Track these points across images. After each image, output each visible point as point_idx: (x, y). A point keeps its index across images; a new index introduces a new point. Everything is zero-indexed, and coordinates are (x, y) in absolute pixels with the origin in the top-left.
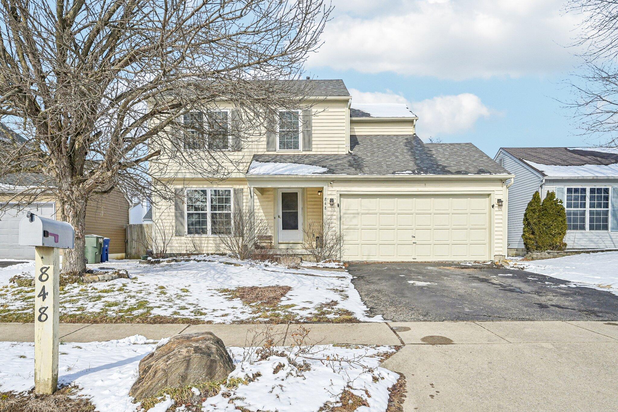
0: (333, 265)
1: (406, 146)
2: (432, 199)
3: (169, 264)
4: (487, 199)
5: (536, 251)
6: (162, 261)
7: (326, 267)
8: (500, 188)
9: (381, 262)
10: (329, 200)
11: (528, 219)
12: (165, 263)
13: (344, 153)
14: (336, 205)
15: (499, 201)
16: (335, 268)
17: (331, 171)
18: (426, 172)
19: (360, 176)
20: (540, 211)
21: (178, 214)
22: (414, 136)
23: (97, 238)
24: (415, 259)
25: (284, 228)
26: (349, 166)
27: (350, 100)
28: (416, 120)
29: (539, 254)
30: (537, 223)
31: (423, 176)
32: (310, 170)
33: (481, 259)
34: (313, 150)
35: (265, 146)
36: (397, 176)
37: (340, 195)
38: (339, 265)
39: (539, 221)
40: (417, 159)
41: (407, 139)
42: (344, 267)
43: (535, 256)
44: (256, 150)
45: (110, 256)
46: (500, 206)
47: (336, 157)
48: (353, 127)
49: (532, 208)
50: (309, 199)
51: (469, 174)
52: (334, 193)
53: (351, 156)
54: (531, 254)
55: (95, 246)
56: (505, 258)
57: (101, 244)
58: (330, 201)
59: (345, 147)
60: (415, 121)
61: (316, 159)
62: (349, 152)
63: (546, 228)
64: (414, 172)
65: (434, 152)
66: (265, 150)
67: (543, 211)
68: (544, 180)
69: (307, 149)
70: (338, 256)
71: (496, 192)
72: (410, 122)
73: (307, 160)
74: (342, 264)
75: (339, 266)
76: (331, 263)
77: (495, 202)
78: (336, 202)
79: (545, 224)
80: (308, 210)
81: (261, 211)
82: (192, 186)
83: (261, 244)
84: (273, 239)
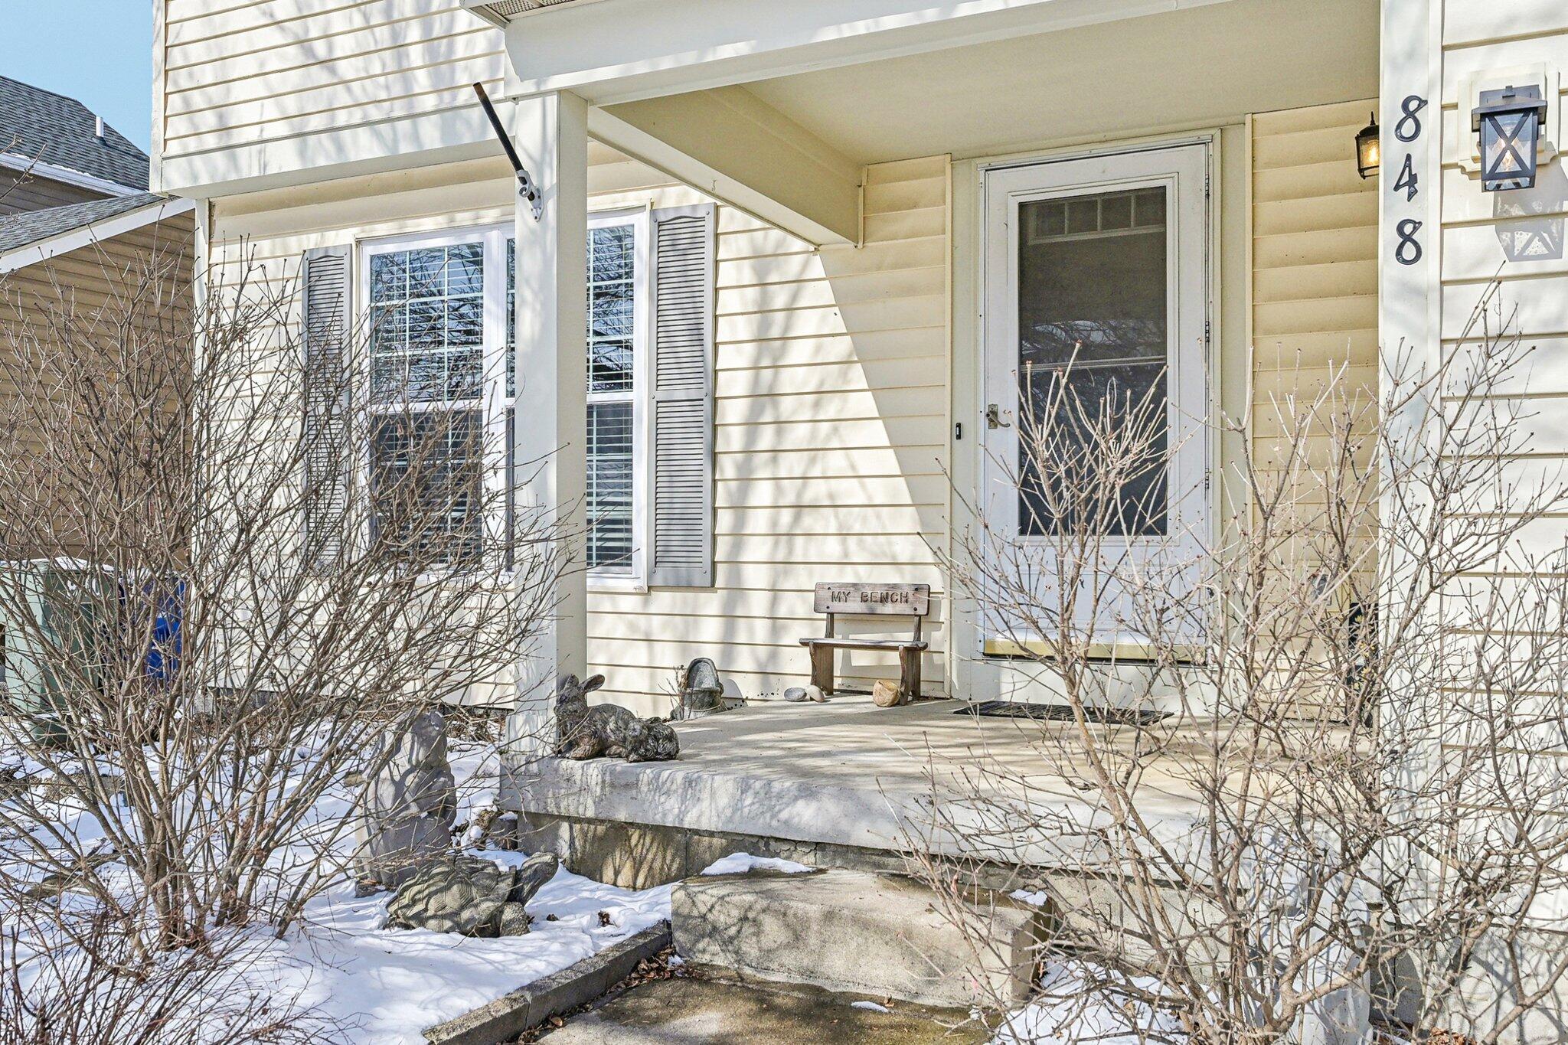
25: (1027, 526)
80: (1267, 344)
81: (857, 377)
82: (412, 225)
83: (847, 659)
84: (944, 616)
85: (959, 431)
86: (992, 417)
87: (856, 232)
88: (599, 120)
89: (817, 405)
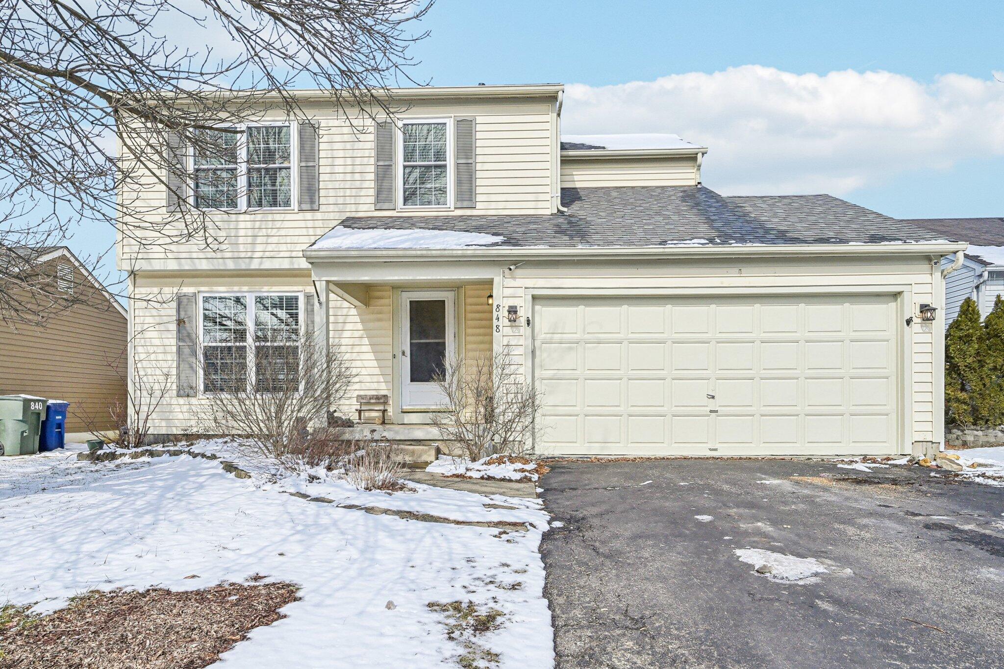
0: (507, 470)
1: (683, 201)
2: (757, 306)
3: (134, 461)
4: (893, 305)
5: (972, 427)
6: (122, 455)
7: (490, 478)
8: (927, 278)
9: (631, 457)
10: (507, 308)
11: (953, 358)
12: (127, 459)
13: (548, 212)
14: (523, 321)
15: (924, 308)
16: (510, 481)
17: (510, 241)
18: (742, 240)
19: (581, 249)
20: (980, 339)
21: (187, 351)
22: (699, 186)
23: (27, 402)
24: (716, 450)
25: (413, 380)
26: (556, 232)
27: (560, 93)
28: (703, 154)
29: (980, 433)
30: (976, 365)
31: (736, 248)
32: (462, 241)
33: (879, 450)
34: (479, 205)
35: (372, 200)
36: (671, 248)
37: (534, 298)
38: (522, 470)
39: (980, 361)
40: (713, 221)
41: (684, 191)
42: (535, 477)
43: (970, 438)
44: (353, 208)
45: (67, 436)
46: (928, 319)
47: (528, 220)
48: (567, 172)
49: (961, 334)
50: (469, 316)
51: (851, 243)
52: (521, 292)
53: (564, 217)
54: (959, 433)
55: (21, 418)
56: (938, 448)
57: (38, 414)
58: (509, 312)
59: (549, 199)
60: (699, 155)
61: (483, 222)
62: (558, 210)
63: (998, 377)
64: (711, 241)
65: (749, 209)
66: (372, 207)
67: (988, 339)
68: (986, 274)
69: (465, 204)
70: (528, 444)
71: (916, 289)
72: (690, 158)
73: (462, 225)
74: (532, 466)
75: (523, 475)
76: (503, 465)
77: (913, 311)
78: (523, 313)
79: (995, 369)
80: (468, 338)
81: (366, 341)
82: (215, 288)
83: (364, 415)
84: (391, 402)
85: (394, 356)
86: (403, 353)
87: (367, 304)
88: (332, 287)
89: (352, 348)
